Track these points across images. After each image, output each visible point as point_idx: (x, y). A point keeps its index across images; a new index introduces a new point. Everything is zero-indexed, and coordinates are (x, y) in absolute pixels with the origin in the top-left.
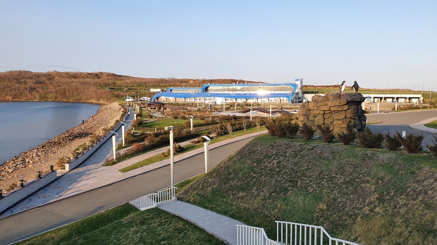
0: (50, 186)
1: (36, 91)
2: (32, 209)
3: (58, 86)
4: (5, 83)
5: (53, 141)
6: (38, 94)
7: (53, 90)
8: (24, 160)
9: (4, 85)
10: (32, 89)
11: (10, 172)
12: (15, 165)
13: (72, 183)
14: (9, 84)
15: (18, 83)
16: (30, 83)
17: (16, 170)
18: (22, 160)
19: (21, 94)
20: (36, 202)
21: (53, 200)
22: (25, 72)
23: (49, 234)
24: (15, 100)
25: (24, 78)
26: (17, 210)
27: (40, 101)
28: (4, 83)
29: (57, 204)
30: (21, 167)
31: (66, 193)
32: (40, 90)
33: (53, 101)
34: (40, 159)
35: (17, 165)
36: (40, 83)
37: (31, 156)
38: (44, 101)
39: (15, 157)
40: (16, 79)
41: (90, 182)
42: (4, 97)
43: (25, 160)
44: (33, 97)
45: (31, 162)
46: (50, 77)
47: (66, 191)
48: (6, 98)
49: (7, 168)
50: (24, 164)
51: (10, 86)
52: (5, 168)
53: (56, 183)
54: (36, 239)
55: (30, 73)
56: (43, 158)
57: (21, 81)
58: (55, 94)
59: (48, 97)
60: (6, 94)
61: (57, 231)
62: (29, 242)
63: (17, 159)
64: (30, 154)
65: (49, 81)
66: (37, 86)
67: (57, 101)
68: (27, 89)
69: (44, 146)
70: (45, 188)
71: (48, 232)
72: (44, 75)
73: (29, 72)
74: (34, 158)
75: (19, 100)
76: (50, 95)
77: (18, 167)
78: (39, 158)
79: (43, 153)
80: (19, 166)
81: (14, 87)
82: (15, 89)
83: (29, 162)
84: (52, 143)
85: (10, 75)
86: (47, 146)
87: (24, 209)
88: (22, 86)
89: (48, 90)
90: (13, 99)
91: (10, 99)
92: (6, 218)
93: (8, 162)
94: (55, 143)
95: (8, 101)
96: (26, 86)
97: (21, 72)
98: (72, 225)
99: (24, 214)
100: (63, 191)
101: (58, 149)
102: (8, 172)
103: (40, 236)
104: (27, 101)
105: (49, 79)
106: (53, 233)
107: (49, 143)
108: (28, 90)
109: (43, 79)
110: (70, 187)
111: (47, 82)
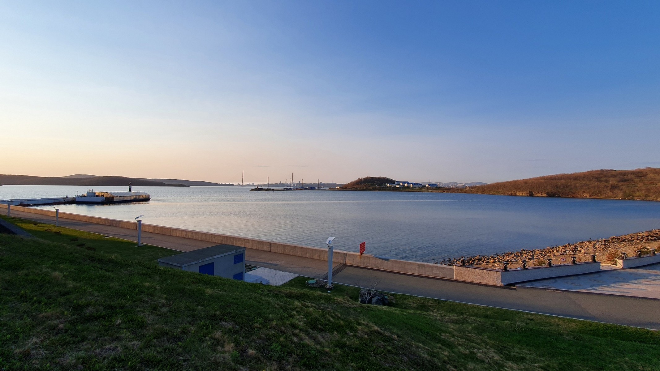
0: (586, 276)
1: (619, 189)
2: (554, 290)
3: (652, 183)
4: (584, 182)
5: (621, 238)
6: (621, 192)
7: (643, 188)
8: (576, 249)
9: (582, 184)
10: (614, 187)
11: (556, 255)
12: (564, 250)
13: (618, 282)
14: (588, 183)
15: (599, 181)
16: (613, 181)
17: (564, 254)
18: (574, 248)
19: (600, 192)
20: (562, 285)
21: (582, 291)
22: (608, 171)
23: (556, 320)
24: (593, 197)
25: (606, 176)
26: (537, 285)
27: (623, 199)
28: (582, 182)
29: (585, 296)
30: (570, 253)
31: (603, 289)
32: (624, 188)
33: (643, 200)
34: (596, 251)
35: (567, 251)
36: (626, 181)
37: (586, 246)
38: (629, 199)
39: (569, 244)
40: (597, 178)
41: (650, 289)
42: (582, 194)
43: (578, 248)
44: (615, 195)
45: (583, 251)
46: (640, 174)
47: (604, 286)
48: (583, 195)
49: (555, 251)
50: (574, 251)
51: (589, 185)
52: (553, 251)
53: (596, 275)
54: (539, 317)
55: (614, 172)
56: (599, 250)
57: (602, 179)
58: (645, 192)
59: (634, 195)
60: (584, 192)
61: (567, 321)
62: (531, 316)
63: (570, 245)
64: (586, 244)
65: (638, 178)
66: (620, 184)
67: (647, 200)
68: (607, 187)
69: (607, 241)
70: (579, 276)
71: (556, 317)
72: (632, 173)
73: (612, 170)
74: (588, 249)
75: (597, 197)
76: (638, 194)
77: (567, 253)
78: (594, 250)
79: (602, 246)
80: (569, 252)
81: (593, 185)
82: (594, 187)
83: (580, 251)
84: (620, 239)
85: (591, 174)
86: (611, 241)
87: (544, 286)
88: (603, 184)
89: (636, 188)
90: (590, 196)
91: (588, 197)
92: (524, 288)
93: (559, 246)
94: (625, 240)
95: (585, 198)
96: (606, 184)
97: (602, 171)
98: (591, 324)
99: (542, 291)
100: (601, 285)
101: (625, 246)
102: (554, 255)
103: (545, 317)
104: (607, 199)
105: (639, 176)
106: (562, 320)
107: (616, 239)
108: (609, 188)
109: (630, 176)
110: (613, 285)
111: (635, 180)
